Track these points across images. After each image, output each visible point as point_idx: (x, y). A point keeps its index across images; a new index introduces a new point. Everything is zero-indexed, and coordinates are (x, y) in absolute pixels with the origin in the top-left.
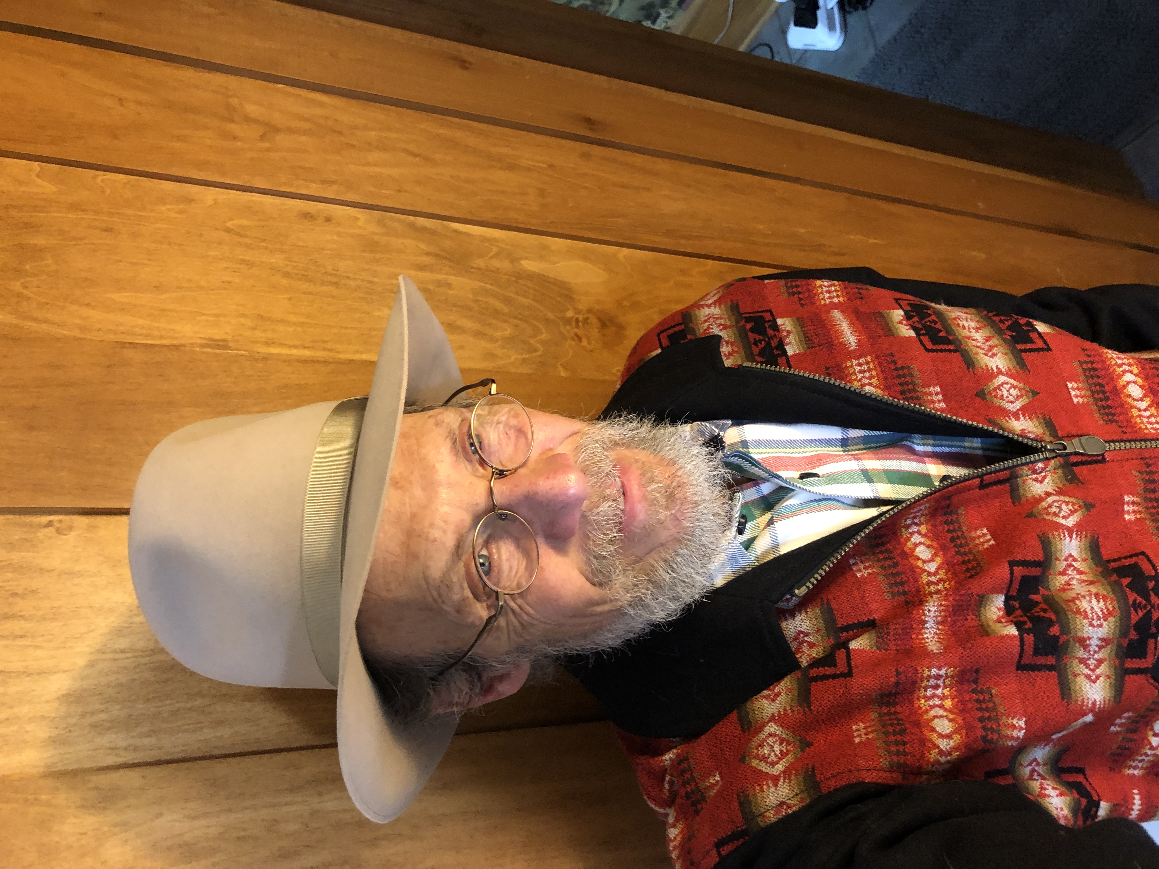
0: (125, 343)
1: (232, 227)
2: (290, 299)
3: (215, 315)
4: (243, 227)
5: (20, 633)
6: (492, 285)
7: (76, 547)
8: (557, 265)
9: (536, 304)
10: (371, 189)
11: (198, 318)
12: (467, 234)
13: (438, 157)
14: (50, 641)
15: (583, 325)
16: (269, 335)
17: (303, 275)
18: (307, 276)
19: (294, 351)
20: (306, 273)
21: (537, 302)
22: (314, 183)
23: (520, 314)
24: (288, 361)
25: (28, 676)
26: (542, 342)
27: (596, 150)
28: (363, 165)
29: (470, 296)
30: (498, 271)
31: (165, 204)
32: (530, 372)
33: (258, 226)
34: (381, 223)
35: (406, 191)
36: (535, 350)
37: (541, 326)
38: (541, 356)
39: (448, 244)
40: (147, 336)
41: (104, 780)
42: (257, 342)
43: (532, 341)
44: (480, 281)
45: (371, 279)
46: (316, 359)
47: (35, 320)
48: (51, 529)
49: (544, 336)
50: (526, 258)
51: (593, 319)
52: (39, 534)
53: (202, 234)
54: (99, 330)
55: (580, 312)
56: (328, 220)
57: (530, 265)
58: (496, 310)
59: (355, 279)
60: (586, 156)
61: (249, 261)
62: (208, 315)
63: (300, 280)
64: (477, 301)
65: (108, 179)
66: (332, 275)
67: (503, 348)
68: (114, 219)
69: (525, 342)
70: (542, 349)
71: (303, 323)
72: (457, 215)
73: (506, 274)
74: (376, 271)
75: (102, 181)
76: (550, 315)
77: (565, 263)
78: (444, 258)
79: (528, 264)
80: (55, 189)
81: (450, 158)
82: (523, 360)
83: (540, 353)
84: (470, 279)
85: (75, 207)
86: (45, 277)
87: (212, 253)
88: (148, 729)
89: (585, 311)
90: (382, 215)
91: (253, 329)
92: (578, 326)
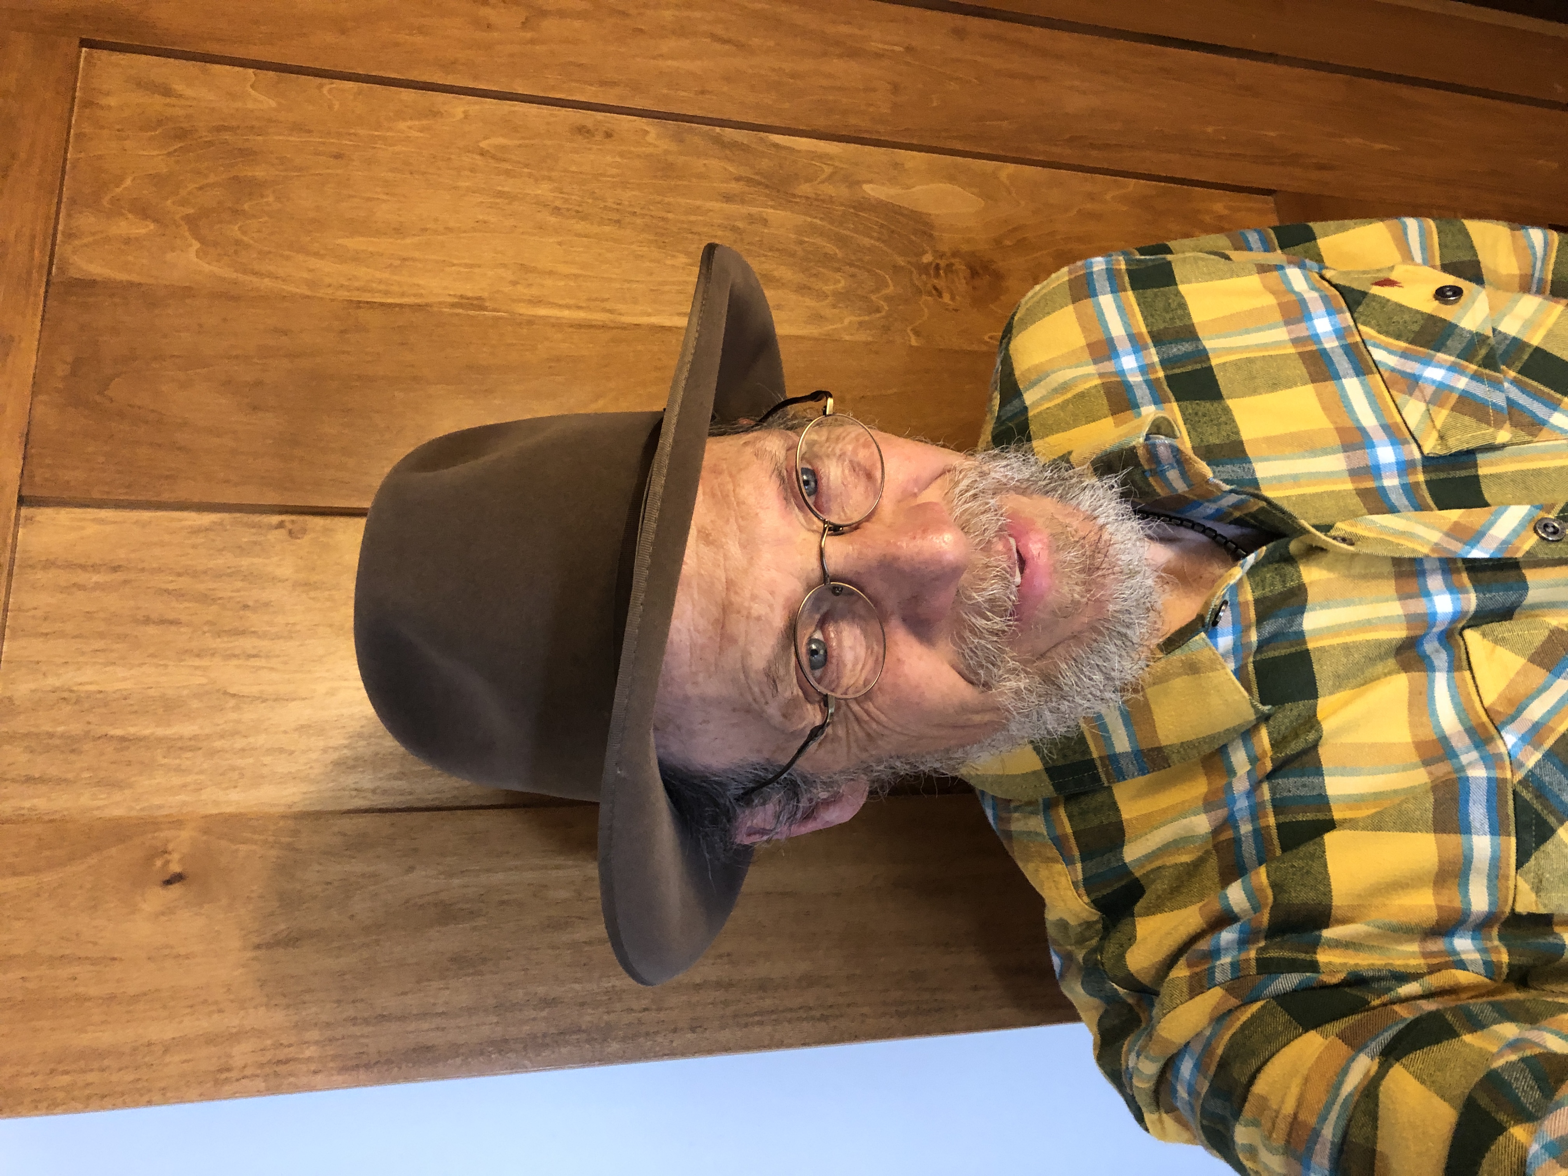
0: (359, 302)
1: (487, 148)
2: (560, 244)
3: (466, 265)
4: (501, 148)
5: (254, 652)
6: (821, 219)
7: (311, 553)
8: (914, 190)
9: (881, 246)
10: (665, 90)
11: (448, 269)
12: (793, 150)
13: (753, 42)
14: (286, 663)
15: (946, 274)
16: (535, 291)
17: (578, 212)
18: (582, 212)
19: (566, 313)
20: (580, 209)
21: (883, 242)
22: (591, 85)
23: (861, 260)
24: (558, 325)
25: (263, 702)
26: (888, 299)
27: (974, 23)
28: (654, 58)
29: (793, 236)
30: (831, 200)
31: (404, 119)
32: (870, 339)
33: (520, 146)
34: (678, 138)
35: (709, 92)
36: (878, 310)
37: (888, 277)
38: (885, 318)
39: (765, 164)
40: (387, 293)
41: (348, 824)
42: (520, 301)
43: (873, 297)
44: (805, 214)
45: (664, 215)
46: (594, 323)
47: (255, 273)
48: (282, 531)
49: (890, 290)
50: (871, 181)
51: (960, 266)
52: (270, 537)
53: (449, 159)
54: (330, 286)
55: (942, 256)
56: (608, 135)
57: (874, 191)
58: (826, 254)
59: (643, 216)
60: (959, 33)
61: (509, 193)
62: (459, 265)
63: (573, 217)
64: (801, 243)
65: (338, 90)
66: (611, 210)
67: (834, 306)
68: (344, 142)
69: (865, 298)
70: (886, 308)
71: (576, 276)
72: (777, 123)
73: (842, 204)
74: (669, 204)
75: (330, 92)
76: (901, 261)
77: (925, 187)
78: (760, 183)
79: (872, 189)
80: (273, 104)
81: (771, 43)
82: (861, 323)
83: (883, 314)
84: (793, 212)
85: (298, 128)
86: (266, 219)
87: (463, 184)
88: (395, 771)
89: (949, 254)
90: (679, 126)
91: (514, 283)
92: (937, 275)
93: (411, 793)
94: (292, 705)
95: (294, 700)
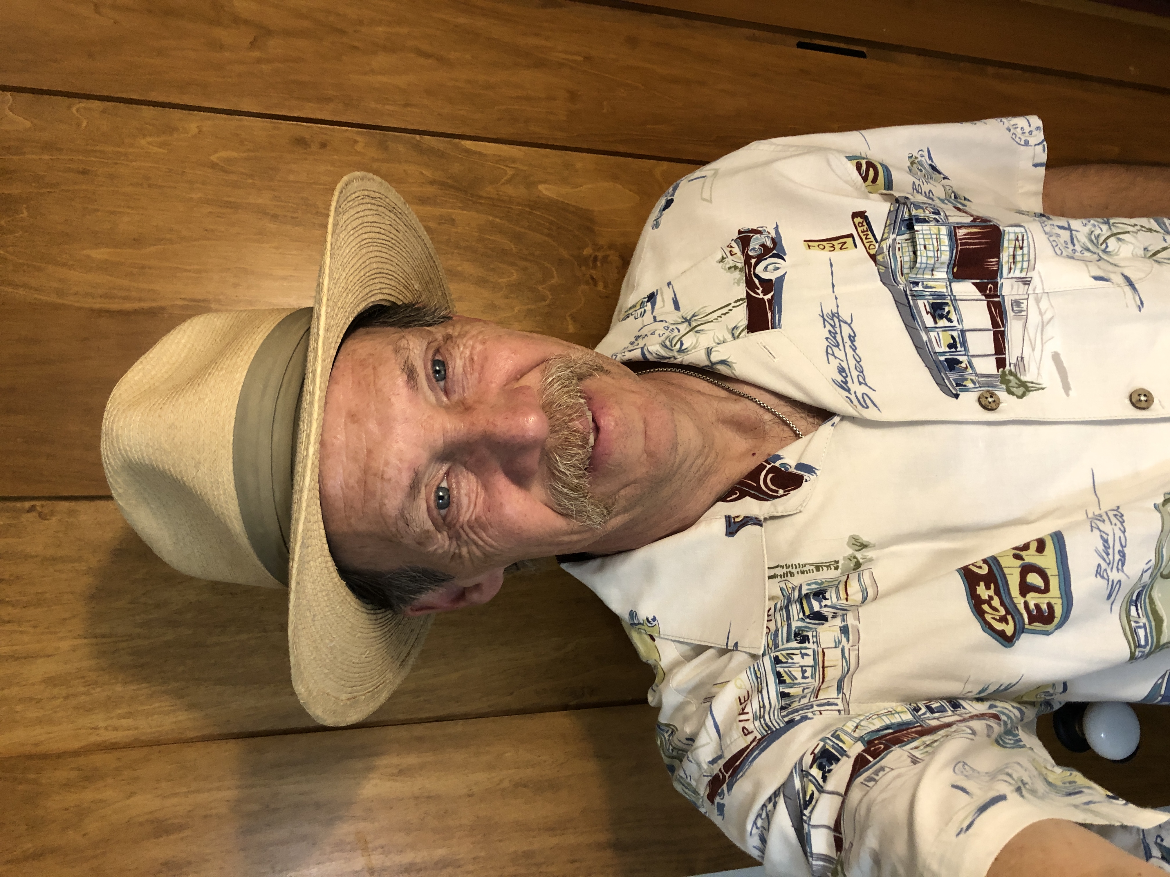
0: (102, 310)
1: (217, 161)
2: (277, 248)
3: (196, 271)
4: (229, 161)
6: (501, 218)
7: (57, 532)
8: (581, 188)
9: (550, 241)
10: (373, 105)
11: (179, 275)
12: (480, 154)
13: (453, 55)
14: (35, 627)
15: (602, 265)
17: (293, 218)
18: (297, 218)
20: (295, 215)
21: (552, 237)
23: (531, 254)
25: (16, 660)
26: (553, 289)
28: (366, 74)
29: (477, 234)
30: (511, 200)
31: (144, 136)
33: (246, 158)
34: (383, 146)
35: (412, 105)
36: (544, 299)
37: (553, 269)
38: (549, 305)
39: (456, 168)
40: (126, 298)
43: (540, 288)
44: (489, 214)
47: (12, 284)
48: (34, 514)
49: (554, 281)
50: (545, 182)
51: (614, 257)
52: (23, 519)
54: (76, 294)
55: (600, 248)
56: (323, 145)
57: (548, 191)
58: (503, 249)
61: (234, 202)
62: (189, 271)
63: (289, 224)
64: (483, 240)
65: (84, 108)
67: (507, 297)
68: (91, 159)
69: (533, 289)
70: (550, 297)
72: (470, 132)
73: (519, 204)
75: (78, 110)
76: (565, 254)
77: (590, 186)
78: (452, 187)
79: (546, 189)
80: (28, 124)
81: (468, 57)
82: (528, 310)
83: (547, 302)
84: (478, 212)
85: (49, 147)
86: (21, 233)
87: (196, 196)
88: (125, 710)
89: (605, 247)
90: (384, 135)
91: (236, 285)
92: (595, 267)
93: (136, 728)
94: (40, 661)
95: (41, 657)
